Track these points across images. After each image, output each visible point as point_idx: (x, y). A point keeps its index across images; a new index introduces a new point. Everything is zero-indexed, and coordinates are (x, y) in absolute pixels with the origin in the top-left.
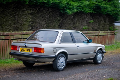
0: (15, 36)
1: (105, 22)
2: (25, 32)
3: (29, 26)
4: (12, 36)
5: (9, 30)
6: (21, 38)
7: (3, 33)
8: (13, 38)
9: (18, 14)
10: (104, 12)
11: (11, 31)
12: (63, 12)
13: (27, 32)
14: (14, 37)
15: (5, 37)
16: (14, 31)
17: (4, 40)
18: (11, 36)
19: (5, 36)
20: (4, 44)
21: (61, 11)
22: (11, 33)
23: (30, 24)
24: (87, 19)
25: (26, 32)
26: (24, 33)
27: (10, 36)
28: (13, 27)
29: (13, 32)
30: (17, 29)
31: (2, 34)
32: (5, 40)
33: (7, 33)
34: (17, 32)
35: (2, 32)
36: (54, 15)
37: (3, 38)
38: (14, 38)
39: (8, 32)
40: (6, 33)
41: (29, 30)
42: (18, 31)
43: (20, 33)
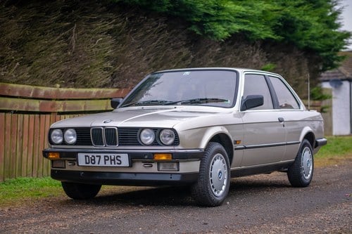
0: (68, 103)
1: (300, 71)
2: (95, 90)
3: (106, 72)
4: (61, 102)
5: (53, 83)
6: (83, 110)
7: (36, 91)
8: (61, 110)
9: (77, 31)
10: (301, 39)
11: (58, 85)
12: (198, 33)
13: (102, 90)
14: (64, 107)
15: (41, 105)
16: (66, 85)
17: (37, 116)
18: (57, 102)
19: (41, 101)
20: (37, 127)
21: (195, 29)
22: (58, 92)
23: (108, 65)
24: (256, 58)
25: (98, 93)
26: (93, 95)
27: (53, 101)
28: (62, 72)
29: (62, 89)
30: (72, 80)
31: (31, 95)
32: (40, 113)
33: (46, 93)
34: (73, 90)
35: (33, 88)
36: (171, 42)
37: (34, 108)
38: (66, 111)
39: (48, 89)
40: (43, 90)
41: (105, 86)
42: (75, 87)
43: (80, 94)
